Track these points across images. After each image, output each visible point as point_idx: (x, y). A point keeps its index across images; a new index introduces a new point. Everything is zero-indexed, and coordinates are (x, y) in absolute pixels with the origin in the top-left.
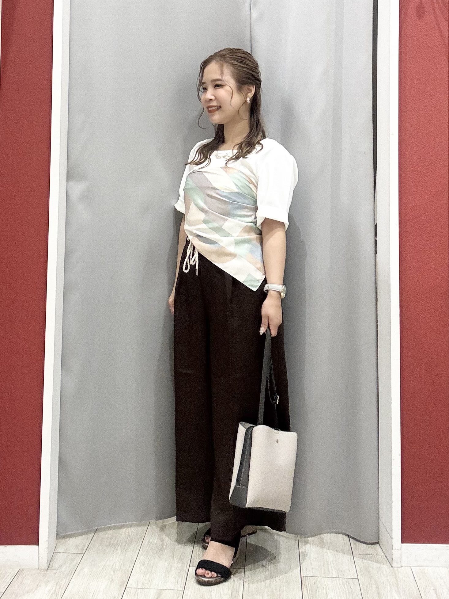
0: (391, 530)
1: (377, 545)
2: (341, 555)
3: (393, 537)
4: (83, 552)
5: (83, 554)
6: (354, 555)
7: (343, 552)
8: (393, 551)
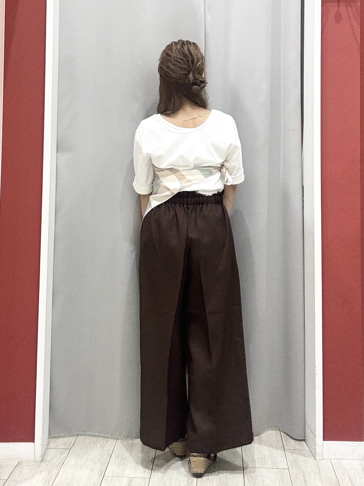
0: (315, 430)
1: (303, 442)
2: (275, 450)
3: (316, 435)
5: (70, 449)
7: (277, 448)
8: (316, 447)
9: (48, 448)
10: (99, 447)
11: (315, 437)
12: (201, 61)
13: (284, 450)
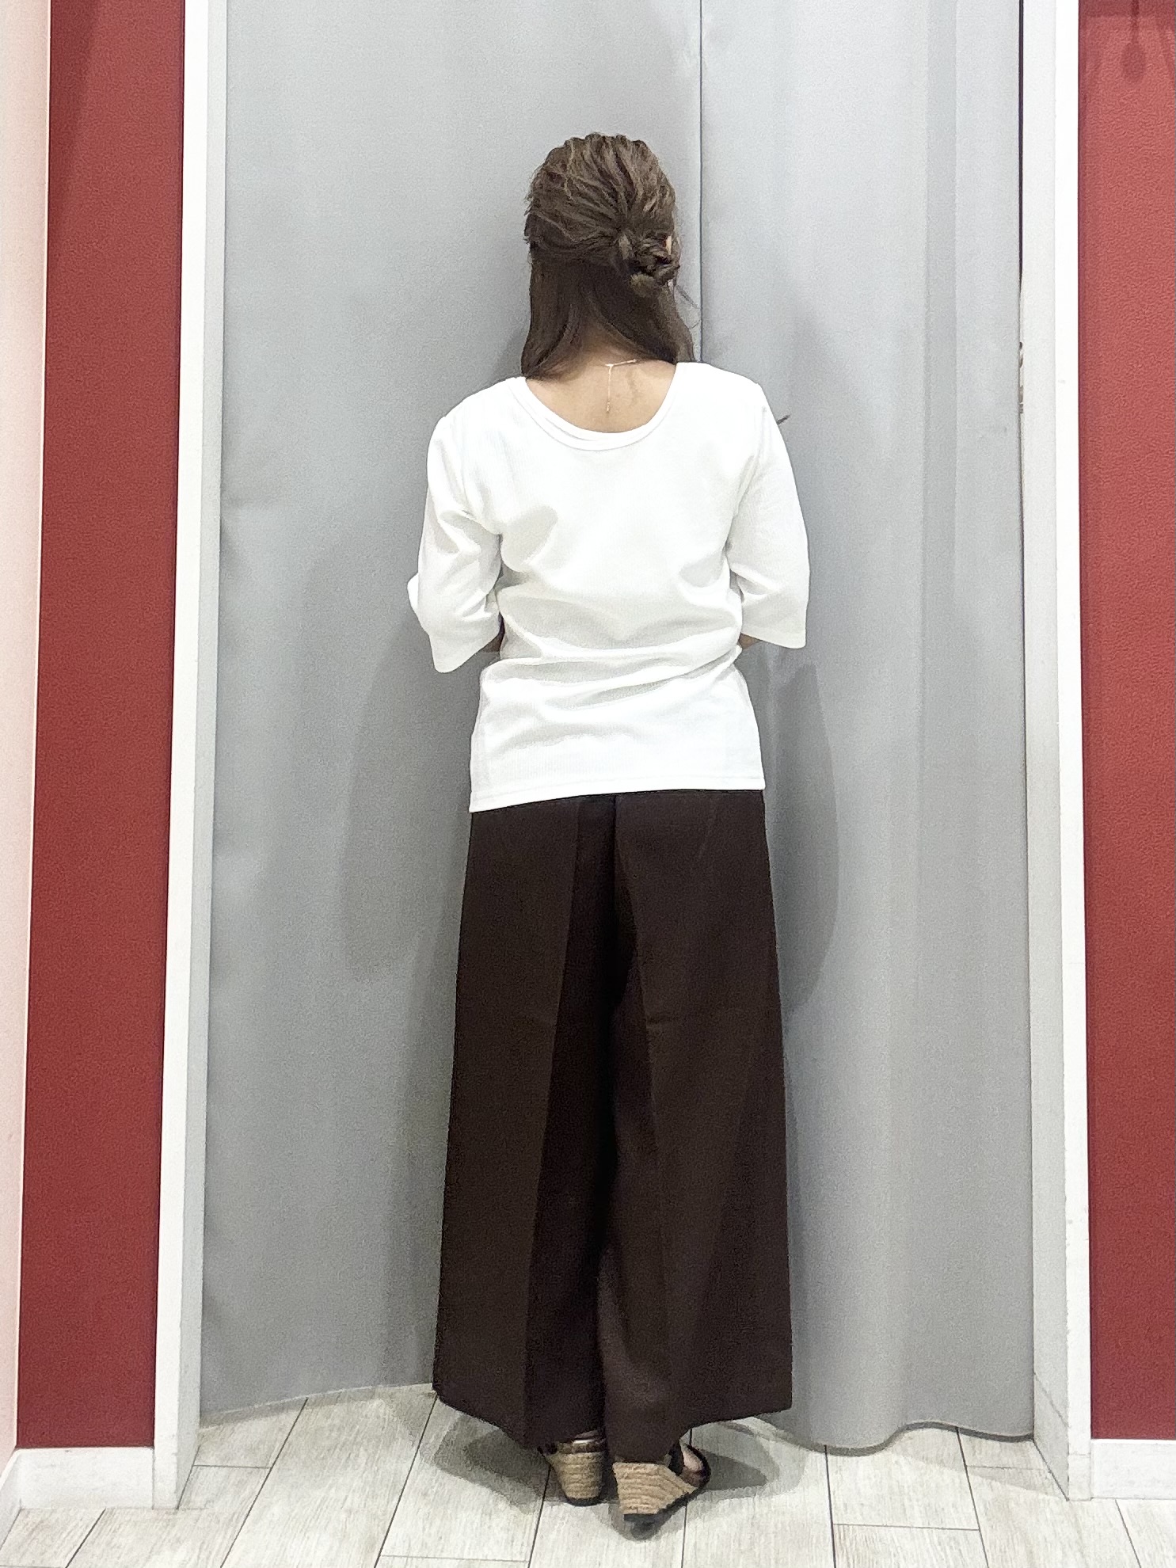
0: (1065, 1405)
1: (1028, 1444)
2: (935, 1468)
3: (1070, 1421)
4: (267, 1464)
5: (268, 1470)
6: (968, 1469)
7: (941, 1463)
8: (1070, 1459)
9: (198, 1466)
10: (362, 1460)
11: (1066, 1425)
12: (658, 194)
13: (966, 1466)
